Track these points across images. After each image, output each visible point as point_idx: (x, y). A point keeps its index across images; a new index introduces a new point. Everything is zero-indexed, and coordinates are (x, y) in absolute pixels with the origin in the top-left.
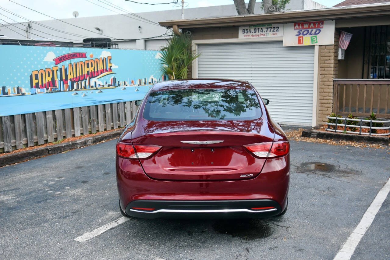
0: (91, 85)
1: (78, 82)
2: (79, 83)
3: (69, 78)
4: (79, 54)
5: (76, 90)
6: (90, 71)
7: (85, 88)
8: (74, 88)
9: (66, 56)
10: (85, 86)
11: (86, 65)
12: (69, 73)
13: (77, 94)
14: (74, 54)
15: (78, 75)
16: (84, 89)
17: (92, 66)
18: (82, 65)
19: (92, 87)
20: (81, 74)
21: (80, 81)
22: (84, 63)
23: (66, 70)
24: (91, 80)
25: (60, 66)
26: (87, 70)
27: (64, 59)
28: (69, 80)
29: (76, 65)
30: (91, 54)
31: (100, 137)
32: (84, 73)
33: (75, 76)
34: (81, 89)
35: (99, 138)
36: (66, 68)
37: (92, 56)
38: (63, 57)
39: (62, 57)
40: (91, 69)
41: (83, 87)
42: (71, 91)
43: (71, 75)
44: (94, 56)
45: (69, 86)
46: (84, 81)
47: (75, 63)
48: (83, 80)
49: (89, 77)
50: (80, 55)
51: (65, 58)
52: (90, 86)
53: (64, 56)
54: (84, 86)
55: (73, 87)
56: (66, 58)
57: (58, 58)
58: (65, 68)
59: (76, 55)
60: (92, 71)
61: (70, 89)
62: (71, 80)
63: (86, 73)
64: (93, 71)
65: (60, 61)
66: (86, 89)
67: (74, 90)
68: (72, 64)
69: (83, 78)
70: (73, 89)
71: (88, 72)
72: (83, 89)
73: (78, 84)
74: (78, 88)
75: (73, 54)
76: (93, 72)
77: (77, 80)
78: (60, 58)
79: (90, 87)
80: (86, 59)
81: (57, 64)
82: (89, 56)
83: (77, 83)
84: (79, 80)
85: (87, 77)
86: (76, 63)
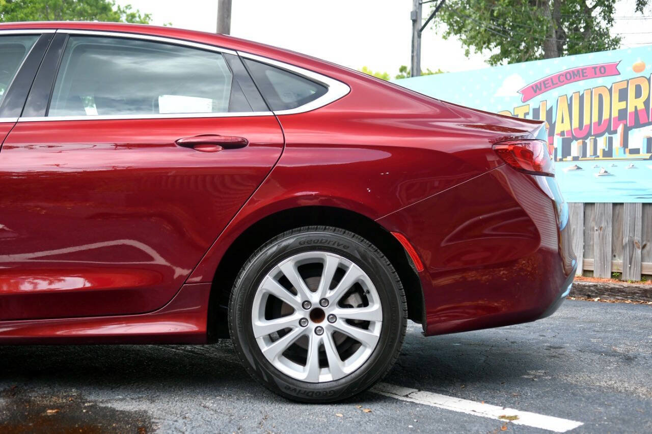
0: (631, 145)
1: (586, 138)
2: (589, 142)
3: (558, 130)
4: (594, 68)
5: (575, 159)
6: (631, 109)
7: (608, 154)
8: (570, 155)
9: (551, 79)
10: (607, 150)
11: (616, 96)
12: (557, 118)
13: (579, 168)
14: (578, 71)
15: (586, 122)
16: (603, 156)
17: (638, 94)
18: (601, 97)
19: (636, 151)
20: (595, 119)
21: (591, 136)
22: (610, 91)
23: (549, 113)
24: (630, 132)
25: (534, 103)
26: (618, 106)
27: (547, 86)
28: (558, 134)
29: (581, 98)
30: (638, 62)
31: (589, 286)
32: (606, 116)
33: (576, 124)
34: (593, 157)
35: (585, 286)
36: (551, 109)
37: (639, 68)
38: (544, 82)
39: (540, 83)
40: (634, 103)
41: (599, 153)
42: (561, 160)
43: (562, 122)
44: (648, 67)
45: (556, 150)
46: (607, 135)
47: (579, 92)
48: (601, 135)
49: (625, 126)
50: (597, 70)
51: (550, 84)
52: (627, 150)
53: (547, 80)
54: (604, 150)
55: (566, 152)
56: (553, 84)
57: (532, 87)
58: (548, 109)
59: (583, 73)
60: (636, 107)
61: (559, 156)
62: (562, 134)
63: (615, 114)
64: (641, 106)
65: (535, 92)
66: (612, 157)
67: (569, 158)
68: (569, 98)
69: (605, 128)
70: (566, 157)
71: (623, 113)
72: (601, 157)
73: (585, 145)
74: (584, 155)
75: (573, 72)
76: (642, 110)
77: (584, 133)
78: (536, 85)
79: (625, 153)
80: (617, 78)
81: (525, 100)
82: (630, 69)
83: (581, 141)
84: (589, 134)
85: (616, 127)
86: (581, 94)
